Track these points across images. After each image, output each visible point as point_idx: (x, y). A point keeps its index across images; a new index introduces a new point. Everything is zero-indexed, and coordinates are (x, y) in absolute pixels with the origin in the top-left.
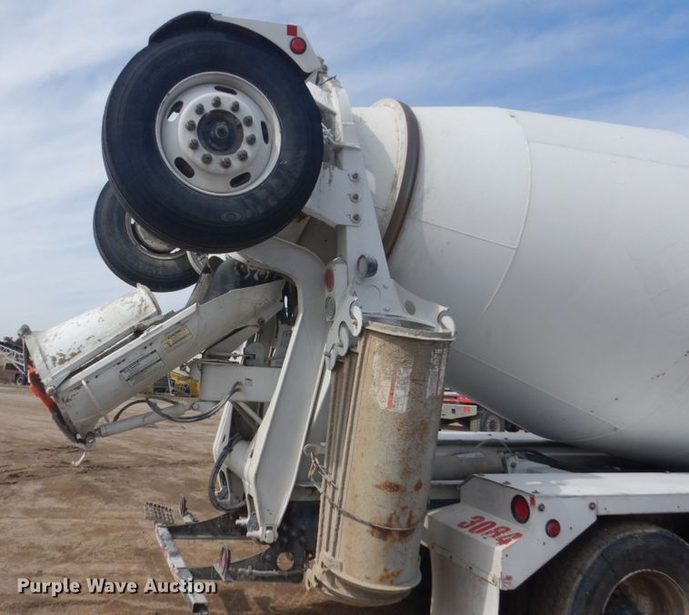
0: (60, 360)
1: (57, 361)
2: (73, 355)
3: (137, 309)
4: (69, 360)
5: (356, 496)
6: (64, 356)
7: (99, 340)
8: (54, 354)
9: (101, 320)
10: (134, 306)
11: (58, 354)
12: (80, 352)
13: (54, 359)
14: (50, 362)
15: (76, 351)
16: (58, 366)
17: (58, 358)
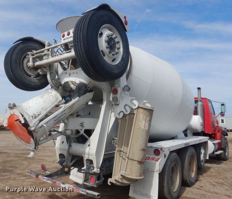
0: (35, 117)
1: (34, 118)
2: (39, 115)
3: (55, 98)
4: (37, 117)
5: (134, 154)
6: (36, 115)
7: (46, 109)
8: (32, 115)
9: (44, 101)
10: (54, 97)
11: (33, 115)
12: (40, 114)
13: (32, 117)
14: (31, 117)
15: (39, 114)
16: (34, 119)
17: (34, 116)
